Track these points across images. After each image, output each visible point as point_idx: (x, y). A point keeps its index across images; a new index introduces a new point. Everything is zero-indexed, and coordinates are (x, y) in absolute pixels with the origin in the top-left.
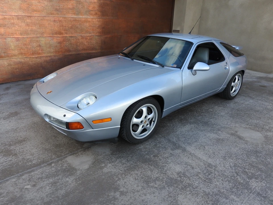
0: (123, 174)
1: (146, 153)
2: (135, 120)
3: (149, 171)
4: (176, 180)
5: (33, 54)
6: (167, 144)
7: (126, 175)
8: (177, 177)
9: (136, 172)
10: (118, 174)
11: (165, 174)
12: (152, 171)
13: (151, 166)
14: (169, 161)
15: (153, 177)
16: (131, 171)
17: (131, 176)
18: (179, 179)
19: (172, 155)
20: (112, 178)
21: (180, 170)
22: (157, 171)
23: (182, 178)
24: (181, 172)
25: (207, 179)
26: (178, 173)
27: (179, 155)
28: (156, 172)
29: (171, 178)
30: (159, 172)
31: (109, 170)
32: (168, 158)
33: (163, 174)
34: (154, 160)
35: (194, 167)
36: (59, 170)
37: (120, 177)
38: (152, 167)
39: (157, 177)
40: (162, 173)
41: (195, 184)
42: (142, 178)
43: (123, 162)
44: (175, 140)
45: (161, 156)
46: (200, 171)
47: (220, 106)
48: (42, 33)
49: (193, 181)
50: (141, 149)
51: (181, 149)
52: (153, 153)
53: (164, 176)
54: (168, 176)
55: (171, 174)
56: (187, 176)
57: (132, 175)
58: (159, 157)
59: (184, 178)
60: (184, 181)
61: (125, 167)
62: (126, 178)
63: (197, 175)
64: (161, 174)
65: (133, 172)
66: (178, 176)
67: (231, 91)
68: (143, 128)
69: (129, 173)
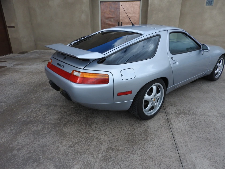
0: (13, 139)
1: (26, 118)
3: (35, 128)
4: (57, 123)
7: (16, 139)
8: (57, 121)
9: (24, 133)
10: (8, 141)
11: (48, 123)
12: (37, 126)
13: (35, 124)
14: (48, 115)
15: (40, 129)
16: (19, 134)
17: (20, 137)
18: (59, 121)
19: (48, 111)
20: (3, 146)
21: (58, 117)
22: (41, 124)
23: (62, 120)
24: (59, 118)
25: (77, 114)
27: (53, 110)
28: (41, 126)
29: (54, 124)
30: (43, 125)
32: (45, 114)
33: (47, 124)
34: (36, 119)
37: (11, 142)
38: (36, 124)
39: (43, 128)
40: (46, 124)
41: (71, 119)
42: (31, 133)
43: (7, 132)
46: (71, 112)
49: (69, 118)
50: (20, 118)
52: (32, 116)
53: (48, 125)
54: (51, 124)
55: (53, 122)
56: (64, 118)
57: (21, 135)
58: (38, 117)
59: (63, 120)
60: (63, 121)
61: (12, 134)
62: (17, 140)
63: (70, 115)
64: (45, 125)
65: (21, 134)
66: (58, 120)
69: (18, 136)
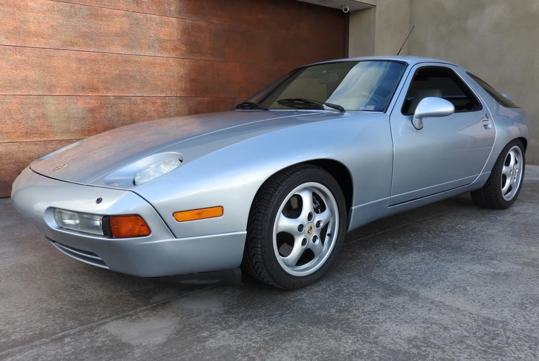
0: (262, 350)
1: (317, 305)
2: (283, 223)
3: (330, 340)
4: (406, 353)
5: (27, 134)
6: (369, 287)
7: (269, 351)
8: (407, 347)
9: (296, 343)
10: (249, 350)
11: (376, 343)
12: (337, 339)
13: (335, 330)
14: (381, 318)
15: (345, 351)
16: (283, 343)
17: (282, 351)
18: (414, 351)
19: (386, 306)
20: (231, 357)
21: (414, 334)
22: (352, 338)
23: (424, 349)
24: (415, 337)
25: (488, 348)
26: (409, 341)
27: (403, 306)
28: (350, 342)
29: (393, 351)
30: (358, 341)
31: (222, 343)
32: (375, 312)
33: (370, 343)
34: (341, 318)
35: (450, 326)
36: (85, 351)
37: (254, 356)
38: (338, 332)
39: (356, 351)
40: (367, 342)
41: (461, 358)
42: (315, 354)
43: (257, 325)
44: (386, 280)
45: (358, 309)
46: (465, 334)
47: (481, 220)
48: (51, 87)
49: (453, 353)
50: (303, 299)
51: (405, 295)
52: (335, 305)
53: (372, 347)
54: (385, 348)
55: (391, 343)
56: (435, 345)
57: (285, 348)
58: (351, 312)
59: (429, 349)
60: (428, 354)
61: (264, 336)
62: (272, 356)
63: (461, 342)
64: (365, 343)
65: (287, 344)
66: (411, 346)
67: (503, 187)
68: (304, 247)
69: (278, 346)
